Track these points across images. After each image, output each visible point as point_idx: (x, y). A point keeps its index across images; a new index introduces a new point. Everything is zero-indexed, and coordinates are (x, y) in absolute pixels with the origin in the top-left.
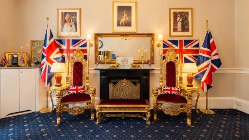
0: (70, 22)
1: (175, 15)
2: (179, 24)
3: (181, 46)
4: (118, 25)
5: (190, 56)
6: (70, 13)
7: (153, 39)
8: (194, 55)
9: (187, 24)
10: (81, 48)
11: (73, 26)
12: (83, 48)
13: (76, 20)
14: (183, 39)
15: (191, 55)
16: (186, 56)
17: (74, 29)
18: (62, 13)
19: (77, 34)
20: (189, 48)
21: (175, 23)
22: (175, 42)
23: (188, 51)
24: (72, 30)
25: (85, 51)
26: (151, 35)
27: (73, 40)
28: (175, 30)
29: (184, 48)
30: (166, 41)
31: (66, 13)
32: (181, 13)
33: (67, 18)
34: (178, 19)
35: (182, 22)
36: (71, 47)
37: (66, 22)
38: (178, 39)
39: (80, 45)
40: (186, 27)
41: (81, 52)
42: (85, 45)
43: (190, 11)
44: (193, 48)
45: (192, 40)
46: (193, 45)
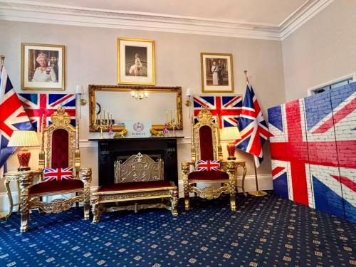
0: (47, 66)
1: (209, 62)
2: (215, 76)
3: (219, 106)
4: (127, 74)
5: (230, 119)
6: (46, 52)
7: (180, 95)
8: (237, 117)
9: (226, 75)
10: (66, 108)
11: (52, 72)
12: (69, 108)
13: (56, 63)
14: (221, 95)
15: (232, 117)
16: (226, 118)
17: (54, 78)
18: (31, 51)
20: (229, 107)
21: (210, 74)
22: (210, 100)
23: (228, 112)
24: (49, 80)
25: (72, 113)
26: (177, 90)
28: (210, 83)
29: (223, 107)
30: (197, 98)
31: (38, 52)
32: (216, 60)
33: (40, 59)
34: (213, 68)
35: (219, 73)
36: (48, 107)
37: (38, 65)
38: (215, 95)
39: (64, 103)
40: (224, 79)
41: (66, 114)
42: (73, 103)
43: (228, 58)
44: (235, 108)
45: (233, 97)
46: (234, 104)
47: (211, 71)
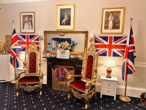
1: (108, 14)
3: (111, 42)
5: (118, 51)
8: (122, 50)
9: (119, 22)
11: (30, 25)
13: (32, 21)
14: (113, 36)
15: (119, 50)
16: (115, 50)
17: (31, 28)
18: (23, 16)
19: (33, 31)
20: (118, 44)
21: (107, 22)
22: (105, 39)
23: (117, 47)
25: (38, 44)
27: (30, 36)
28: (106, 27)
29: (113, 44)
30: (97, 37)
31: (25, 16)
32: (113, 13)
33: (26, 19)
34: (110, 18)
36: (29, 41)
38: (109, 36)
39: (35, 39)
40: (117, 25)
42: (38, 39)
44: (122, 44)
45: (122, 37)
46: (122, 41)
47: (108, 20)
